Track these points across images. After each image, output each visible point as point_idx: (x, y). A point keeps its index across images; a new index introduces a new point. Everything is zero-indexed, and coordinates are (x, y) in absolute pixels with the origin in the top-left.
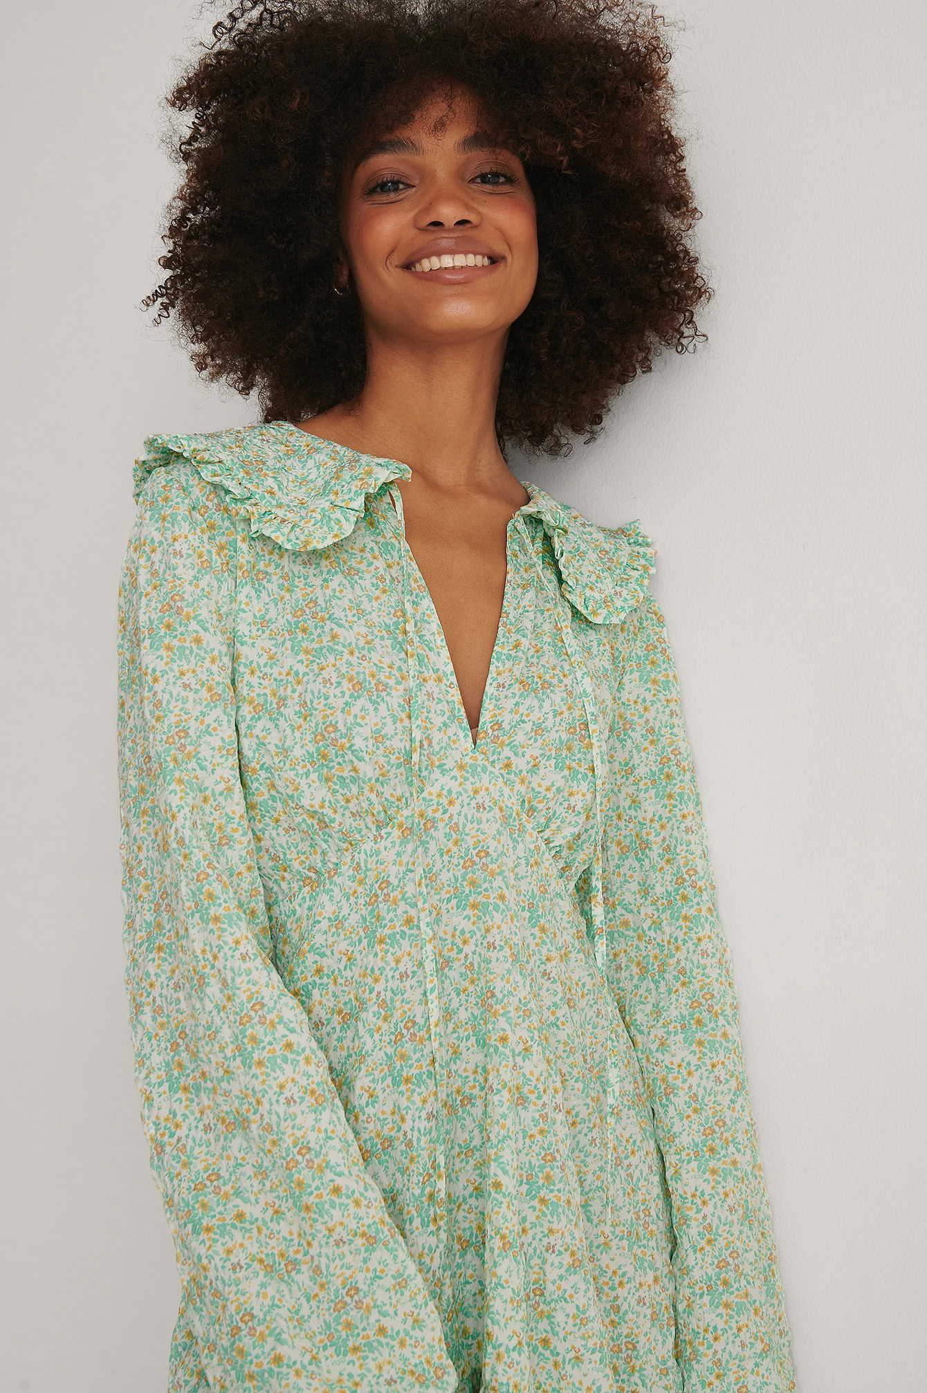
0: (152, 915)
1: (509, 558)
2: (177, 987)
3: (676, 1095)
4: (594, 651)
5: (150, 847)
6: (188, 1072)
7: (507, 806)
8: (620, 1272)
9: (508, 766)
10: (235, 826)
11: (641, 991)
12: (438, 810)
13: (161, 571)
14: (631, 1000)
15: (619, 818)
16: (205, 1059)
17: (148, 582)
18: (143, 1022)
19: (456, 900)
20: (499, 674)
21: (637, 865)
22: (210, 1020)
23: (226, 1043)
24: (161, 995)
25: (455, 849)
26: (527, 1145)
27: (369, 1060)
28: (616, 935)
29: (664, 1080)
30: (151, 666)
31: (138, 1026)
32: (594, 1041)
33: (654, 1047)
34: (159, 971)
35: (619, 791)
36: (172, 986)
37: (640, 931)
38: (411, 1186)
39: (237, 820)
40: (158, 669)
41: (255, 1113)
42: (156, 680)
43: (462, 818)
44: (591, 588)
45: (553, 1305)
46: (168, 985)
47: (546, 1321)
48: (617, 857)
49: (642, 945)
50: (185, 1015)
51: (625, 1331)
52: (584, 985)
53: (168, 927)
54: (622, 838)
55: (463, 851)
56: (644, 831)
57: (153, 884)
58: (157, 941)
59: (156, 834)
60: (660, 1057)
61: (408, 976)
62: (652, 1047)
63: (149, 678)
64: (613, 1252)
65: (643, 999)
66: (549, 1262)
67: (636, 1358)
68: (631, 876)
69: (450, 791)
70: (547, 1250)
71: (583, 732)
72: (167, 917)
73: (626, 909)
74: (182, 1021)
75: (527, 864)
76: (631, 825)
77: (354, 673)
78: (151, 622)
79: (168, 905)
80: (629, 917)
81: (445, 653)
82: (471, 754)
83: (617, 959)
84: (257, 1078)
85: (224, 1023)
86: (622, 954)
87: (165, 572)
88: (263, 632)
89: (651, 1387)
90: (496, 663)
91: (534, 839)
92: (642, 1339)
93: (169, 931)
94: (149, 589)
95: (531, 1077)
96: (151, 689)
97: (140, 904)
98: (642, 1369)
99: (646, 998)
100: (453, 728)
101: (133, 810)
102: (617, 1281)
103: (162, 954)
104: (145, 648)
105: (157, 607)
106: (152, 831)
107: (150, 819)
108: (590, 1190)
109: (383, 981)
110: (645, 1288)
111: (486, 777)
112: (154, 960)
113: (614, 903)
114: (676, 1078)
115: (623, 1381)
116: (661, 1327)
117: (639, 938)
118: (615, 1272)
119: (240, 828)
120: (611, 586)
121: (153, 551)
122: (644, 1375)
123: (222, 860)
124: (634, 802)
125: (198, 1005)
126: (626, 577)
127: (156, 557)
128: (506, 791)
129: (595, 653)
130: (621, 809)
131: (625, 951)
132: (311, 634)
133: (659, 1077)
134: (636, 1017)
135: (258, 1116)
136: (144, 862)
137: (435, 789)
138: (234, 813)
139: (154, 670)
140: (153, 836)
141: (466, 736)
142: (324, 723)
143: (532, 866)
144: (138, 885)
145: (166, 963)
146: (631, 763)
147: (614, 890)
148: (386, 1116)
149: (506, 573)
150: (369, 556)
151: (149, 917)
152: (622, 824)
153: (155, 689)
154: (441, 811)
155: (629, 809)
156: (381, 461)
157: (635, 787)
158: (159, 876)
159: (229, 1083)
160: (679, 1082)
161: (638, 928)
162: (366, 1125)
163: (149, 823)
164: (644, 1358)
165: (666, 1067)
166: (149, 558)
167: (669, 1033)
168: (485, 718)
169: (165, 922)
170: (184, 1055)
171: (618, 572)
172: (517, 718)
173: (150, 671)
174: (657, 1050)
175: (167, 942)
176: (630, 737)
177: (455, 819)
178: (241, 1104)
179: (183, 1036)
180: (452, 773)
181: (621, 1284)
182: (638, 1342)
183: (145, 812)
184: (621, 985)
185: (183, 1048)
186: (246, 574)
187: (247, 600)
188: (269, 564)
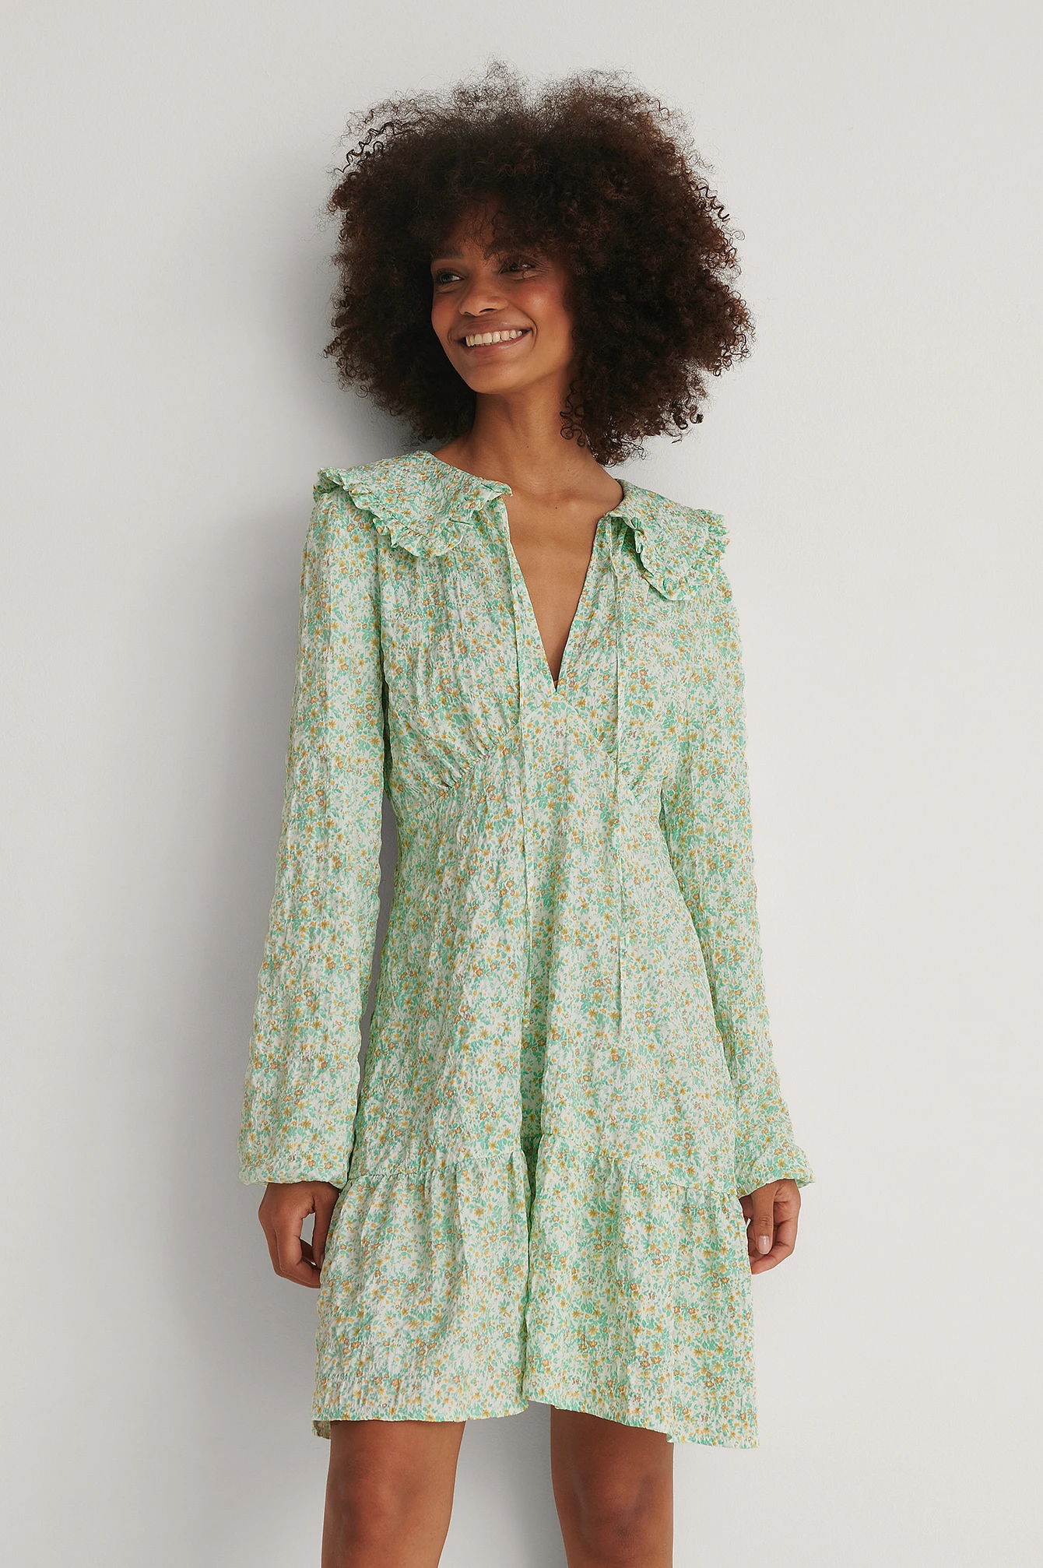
1: (594, 548)
3: (743, 960)
4: (669, 614)
7: (581, 733)
8: (682, 1082)
9: (581, 703)
11: (711, 882)
12: (528, 735)
14: (703, 890)
15: (703, 748)
19: (538, 801)
20: (577, 637)
21: (713, 785)
25: (539, 764)
26: (583, 973)
27: (481, 907)
28: (692, 839)
29: (734, 949)
32: (656, 914)
33: (725, 925)
35: (705, 727)
37: (712, 836)
38: (515, 994)
43: (546, 742)
44: (670, 572)
45: (597, 1086)
47: (591, 1099)
48: (698, 778)
49: (712, 846)
51: (685, 1125)
52: (648, 871)
54: (704, 763)
55: (545, 765)
56: (723, 759)
60: (730, 932)
61: (508, 850)
62: (723, 925)
64: (678, 1067)
65: (713, 889)
66: (596, 1056)
67: (692, 1145)
68: (708, 794)
69: (537, 723)
70: (594, 1047)
71: (643, 677)
73: (702, 819)
75: (599, 775)
76: (711, 754)
77: (461, 640)
80: (704, 825)
81: (534, 623)
82: (553, 696)
83: (693, 857)
86: (696, 854)
89: (704, 1168)
90: (575, 629)
91: (604, 757)
92: (698, 1133)
95: (586, 926)
98: (696, 1153)
99: (716, 887)
100: (540, 676)
102: (679, 1089)
108: (659, 1019)
109: (491, 854)
110: (700, 1097)
111: (563, 712)
113: (693, 814)
114: (742, 948)
115: (682, 1160)
116: (712, 1128)
117: (710, 841)
118: (678, 1082)
120: (686, 569)
122: (697, 1157)
124: (716, 736)
126: (701, 560)
128: (580, 722)
129: (670, 616)
130: (705, 741)
131: (699, 852)
133: (729, 947)
134: (709, 903)
137: (527, 721)
141: (549, 683)
143: (602, 777)
146: (716, 706)
147: (694, 804)
148: (493, 947)
149: (590, 560)
150: (478, 554)
152: (705, 752)
154: (531, 737)
155: (712, 741)
156: (489, 482)
157: (718, 725)
160: (745, 951)
161: (710, 834)
162: (480, 950)
164: (698, 1145)
165: (735, 940)
167: (735, 915)
168: (564, 669)
171: (695, 555)
172: (587, 668)
174: (728, 928)
176: (713, 686)
177: (540, 743)
180: (539, 710)
181: (682, 1091)
182: (694, 1134)
184: (695, 878)
186: (387, 576)
187: (388, 595)
188: (404, 567)
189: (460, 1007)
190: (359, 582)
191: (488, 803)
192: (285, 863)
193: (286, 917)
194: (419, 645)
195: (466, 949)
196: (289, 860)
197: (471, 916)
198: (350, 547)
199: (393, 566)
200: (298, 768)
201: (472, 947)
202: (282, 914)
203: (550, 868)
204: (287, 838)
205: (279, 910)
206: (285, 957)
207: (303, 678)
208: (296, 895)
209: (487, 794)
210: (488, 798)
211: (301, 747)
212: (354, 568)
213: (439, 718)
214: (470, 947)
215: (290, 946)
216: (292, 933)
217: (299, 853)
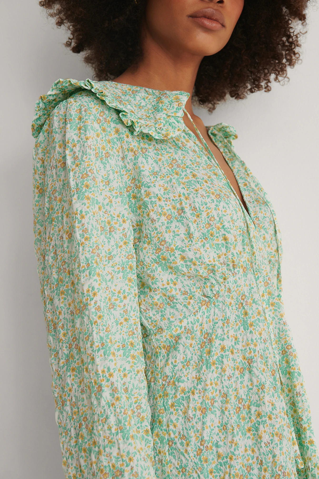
0: (67, 350)
2: (83, 391)
5: (66, 312)
6: (86, 440)
9: (264, 238)
10: (116, 298)
13: (80, 156)
16: (97, 434)
17: (73, 163)
18: (67, 410)
20: (246, 196)
22: (103, 411)
23: (112, 425)
24: (75, 396)
25: (260, 277)
30: (79, 209)
31: (64, 412)
34: (73, 382)
36: (80, 391)
39: (117, 294)
40: (83, 210)
41: (127, 466)
42: (83, 217)
46: (78, 390)
50: (87, 407)
53: (77, 357)
55: (263, 278)
57: (68, 333)
58: (72, 365)
59: (70, 305)
61: (266, 340)
63: (79, 216)
72: (76, 352)
74: (85, 411)
78: (77, 185)
79: (77, 345)
82: (255, 231)
84: (132, 445)
85: (112, 413)
87: (82, 156)
88: (157, 177)
90: (243, 191)
93: (78, 359)
94: (74, 167)
96: (80, 222)
97: (61, 344)
101: (56, 291)
103: (74, 373)
104: (75, 199)
105: (79, 176)
106: (67, 303)
107: (66, 297)
109: (258, 345)
111: (260, 243)
112: (70, 376)
119: (119, 298)
121: (74, 146)
123: (112, 317)
125: (95, 402)
127: (76, 149)
128: (265, 250)
132: (181, 175)
135: (129, 468)
136: (63, 320)
138: (115, 290)
139: (81, 211)
140: (68, 306)
141: (251, 222)
142: (208, 218)
144: (60, 334)
145: (77, 378)
151: (66, 351)
153: (83, 222)
158: (71, 329)
159: (111, 448)
163: (65, 299)
166: (72, 150)
168: (253, 215)
169: (75, 355)
170: (84, 430)
173: (79, 212)
175: (77, 366)
178: (117, 461)
179: (85, 419)
180: (253, 239)
183: (62, 293)
185: (84, 427)
186: (136, 153)
187: (143, 165)
188: (145, 144)
189: (277, 468)
190: (110, 161)
191: (246, 308)
192: (100, 386)
193: (113, 430)
194: (180, 196)
195: (265, 421)
196: (103, 383)
197: (261, 396)
198: (101, 136)
199: (136, 144)
200: (92, 306)
201: (270, 418)
202: (110, 428)
203: (281, 348)
204: (97, 365)
205: (106, 427)
206: (123, 465)
207: (80, 234)
208: (118, 410)
209: (242, 301)
210: (244, 304)
211: (90, 289)
212: (104, 152)
213: (209, 247)
214: (267, 419)
215: (125, 454)
216: (125, 443)
217: (111, 375)
